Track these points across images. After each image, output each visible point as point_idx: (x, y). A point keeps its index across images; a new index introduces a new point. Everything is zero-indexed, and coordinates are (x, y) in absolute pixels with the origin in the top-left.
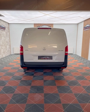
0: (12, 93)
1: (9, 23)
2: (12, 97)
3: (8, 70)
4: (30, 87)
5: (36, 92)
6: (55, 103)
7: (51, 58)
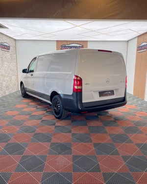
0: (20, 154)
1: (16, 39)
2: (20, 161)
3: (14, 116)
4: (49, 144)
5: (60, 153)
6: (90, 171)
7: (112, 92)
